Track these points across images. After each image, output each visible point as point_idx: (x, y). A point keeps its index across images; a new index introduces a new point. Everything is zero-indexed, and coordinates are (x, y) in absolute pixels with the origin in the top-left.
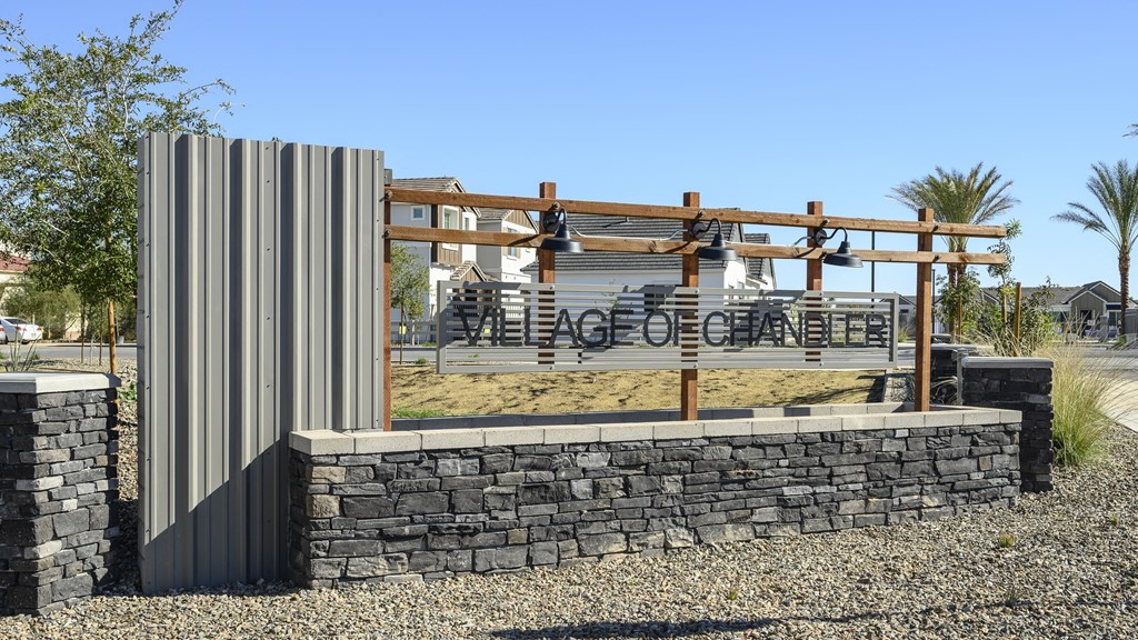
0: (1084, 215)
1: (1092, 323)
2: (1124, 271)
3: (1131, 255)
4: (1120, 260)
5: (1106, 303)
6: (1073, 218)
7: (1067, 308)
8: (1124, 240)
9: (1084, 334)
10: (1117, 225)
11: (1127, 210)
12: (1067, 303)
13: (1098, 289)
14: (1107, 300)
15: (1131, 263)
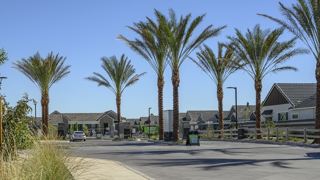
0: (101, 79)
1: (108, 129)
2: (118, 105)
3: (121, 98)
4: (117, 100)
5: (114, 120)
6: (95, 80)
7: (98, 123)
8: (118, 91)
9: (105, 134)
10: (115, 84)
11: (119, 77)
12: (98, 120)
13: (110, 114)
14: (114, 119)
15: (121, 101)
